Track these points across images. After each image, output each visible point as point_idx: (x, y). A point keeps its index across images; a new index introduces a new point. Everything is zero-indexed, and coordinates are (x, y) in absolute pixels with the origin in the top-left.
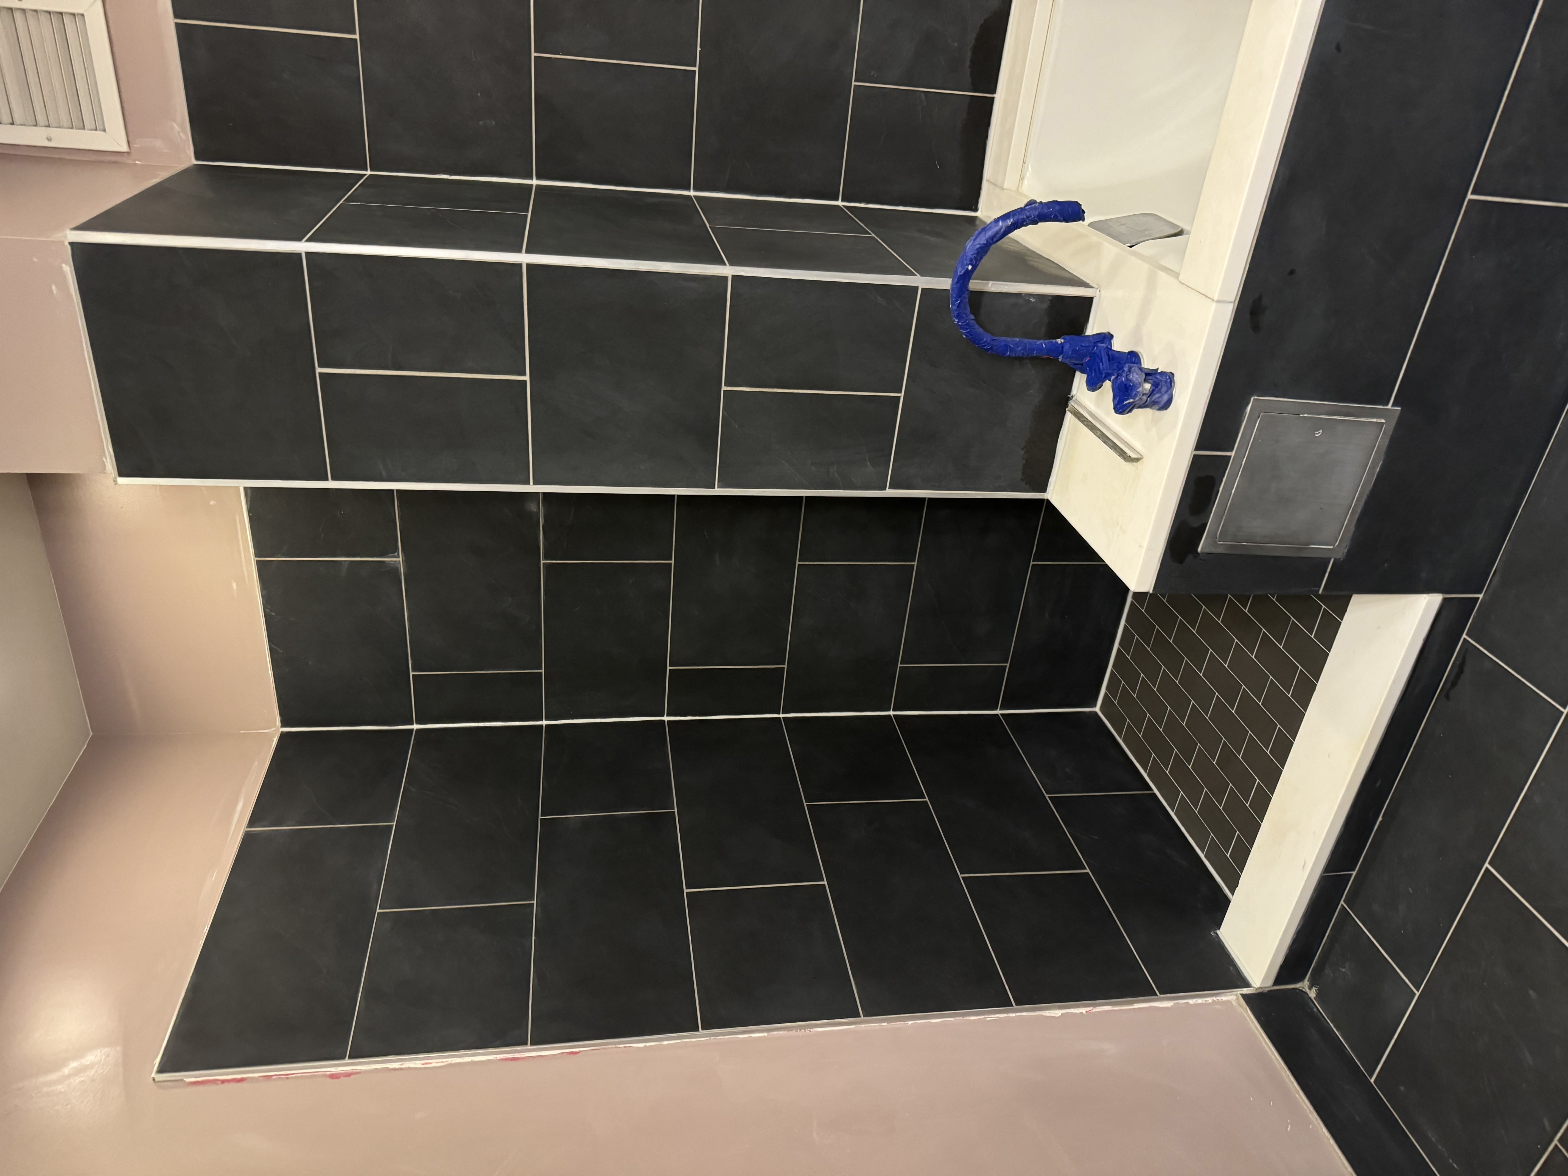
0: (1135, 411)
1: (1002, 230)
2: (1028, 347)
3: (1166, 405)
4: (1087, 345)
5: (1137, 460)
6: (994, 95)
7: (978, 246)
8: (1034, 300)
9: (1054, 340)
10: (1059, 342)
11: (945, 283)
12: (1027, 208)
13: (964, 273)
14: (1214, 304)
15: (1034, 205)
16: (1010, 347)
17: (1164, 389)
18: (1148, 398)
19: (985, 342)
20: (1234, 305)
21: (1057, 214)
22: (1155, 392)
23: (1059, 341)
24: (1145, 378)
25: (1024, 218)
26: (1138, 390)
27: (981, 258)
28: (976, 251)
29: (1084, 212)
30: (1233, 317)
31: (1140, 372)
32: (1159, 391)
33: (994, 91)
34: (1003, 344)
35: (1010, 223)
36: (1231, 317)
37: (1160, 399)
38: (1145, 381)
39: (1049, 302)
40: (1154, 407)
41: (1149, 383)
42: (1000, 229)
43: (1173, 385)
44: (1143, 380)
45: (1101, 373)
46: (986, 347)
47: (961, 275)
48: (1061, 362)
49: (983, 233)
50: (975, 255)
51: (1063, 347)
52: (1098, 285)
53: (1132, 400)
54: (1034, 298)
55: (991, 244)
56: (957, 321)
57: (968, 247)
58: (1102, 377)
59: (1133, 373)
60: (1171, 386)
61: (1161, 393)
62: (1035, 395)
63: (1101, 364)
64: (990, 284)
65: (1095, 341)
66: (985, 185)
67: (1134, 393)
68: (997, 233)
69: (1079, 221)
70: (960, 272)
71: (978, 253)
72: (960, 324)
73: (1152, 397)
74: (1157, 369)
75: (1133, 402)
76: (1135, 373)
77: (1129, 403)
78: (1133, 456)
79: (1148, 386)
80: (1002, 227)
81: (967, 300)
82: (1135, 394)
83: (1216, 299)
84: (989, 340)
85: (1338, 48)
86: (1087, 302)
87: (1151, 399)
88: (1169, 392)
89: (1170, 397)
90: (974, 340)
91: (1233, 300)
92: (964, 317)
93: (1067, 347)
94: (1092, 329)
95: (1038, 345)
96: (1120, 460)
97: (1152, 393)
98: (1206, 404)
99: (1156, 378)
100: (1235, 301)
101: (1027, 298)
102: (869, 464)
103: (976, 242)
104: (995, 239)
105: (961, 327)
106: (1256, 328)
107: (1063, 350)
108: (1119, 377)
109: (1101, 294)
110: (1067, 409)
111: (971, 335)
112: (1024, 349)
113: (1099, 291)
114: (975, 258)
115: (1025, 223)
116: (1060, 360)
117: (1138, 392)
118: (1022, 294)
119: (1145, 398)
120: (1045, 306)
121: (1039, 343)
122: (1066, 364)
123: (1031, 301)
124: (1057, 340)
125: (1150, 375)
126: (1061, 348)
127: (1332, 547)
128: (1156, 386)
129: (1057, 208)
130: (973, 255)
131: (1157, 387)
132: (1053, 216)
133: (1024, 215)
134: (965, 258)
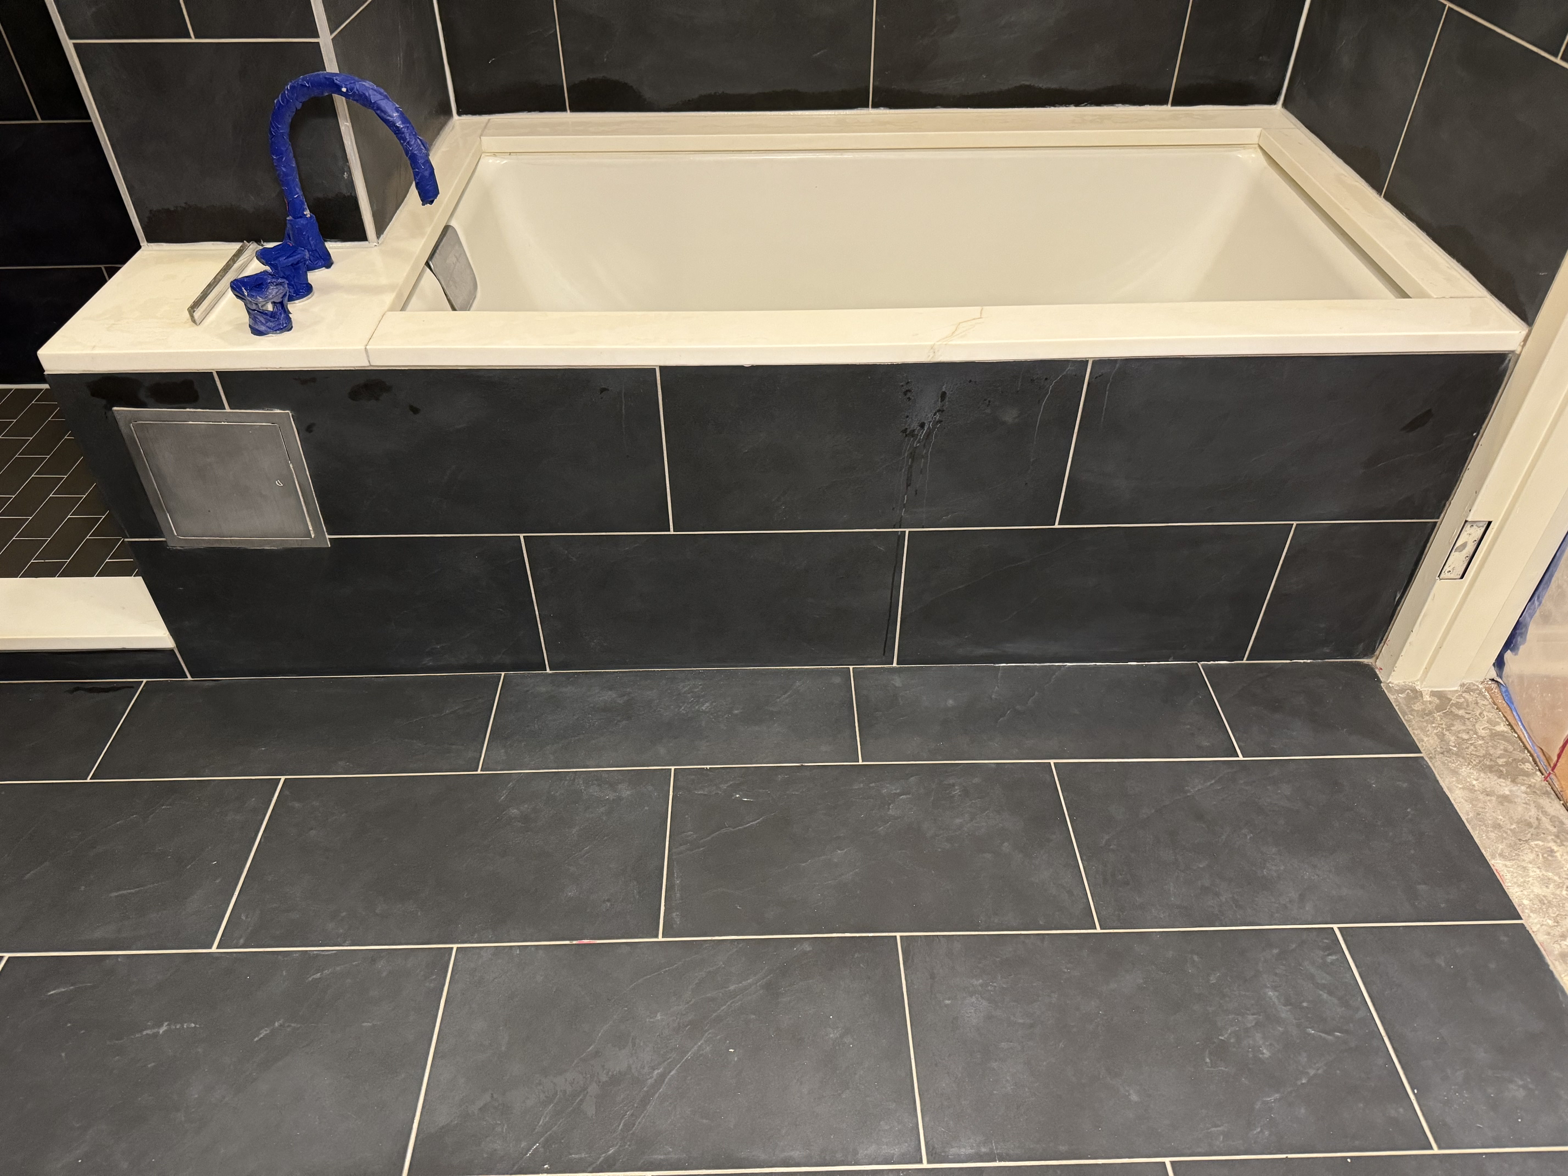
0: (241, 303)
1: (389, 118)
2: (289, 178)
3: (257, 332)
4: (312, 243)
5: (194, 321)
6: (569, 111)
7: (367, 94)
8: (346, 178)
9: (306, 206)
10: (305, 213)
11: (331, 64)
12: (418, 140)
13: (336, 84)
14: (363, 347)
15: (423, 147)
16: (282, 158)
17: (270, 324)
18: (257, 311)
19: (278, 128)
20: (368, 366)
21: (420, 175)
22: (264, 316)
23: (307, 213)
24: (277, 303)
25: (406, 139)
26: (258, 297)
27: (357, 101)
28: (361, 93)
29: (431, 202)
30: (356, 369)
31: (281, 296)
32: (267, 321)
33: (573, 110)
34: (283, 149)
35: (397, 124)
36: (357, 367)
37: (259, 324)
38: (274, 303)
39: (349, 194)
40: (251, 320)
41: (274, 308)
42: (389, 116)
43: (278, 332)
44: (272, 300)
45: (275, 259)
46: (271, 128)
47: (334, 81)
48: (286, 220)
49: (382, 97)
50: (357, 92)
51: (301, 217)
52: (383, 243)
53: (246, 294)
54: (348, 177)
55: (372, 108)
56: (287, 88)
57: (364, 83)
58: (271, 261)
59: (276, 288)
60: (276, 331)
61: (267, 322)
62: (250, 203)
63: (285, 258)
64: (347, 124)
65: (318, 250)
66: (485, 118)
67: (254, 294)
68: (385, 112)
69: (421, 200)
70: (336, 79)
71: (360, 96)
72: (286, 92)
73: (259, 315)
74: (291, 313)
75: (244, 295)
76: (277, 290)
77: (243, 292)
78: (197, 314)
79: (270, 307)
80: (392, 117)
81: (313, 95)
82: (254, 296)
83: (368, 347)
84: (281, 131)
85: (603, 390)
86: (360, 235)
87: (256, 314)
88: (269, 330)
89: (265, 333)
90: (277, 114)
91: (372, 364)
92: (293, 94)
93: (302, 221)
94: (333, 247)
95: (295, 189)
96: (190, 303)
97: (264, 313)
98: (267, 368)
99: (281, 314)
100: (371, 366)
101: (345, 169)
102: (94, 9)
103: (371, 92)
104: (378, 112)
105: (283, 95)
106: (355, 394)
107: (298, 218)
108: (270, 276)
109: (372, 247)
110: (245, 241)
111: (279, 108)
112: (286, 175)
113: (376, 246)
114: (355, 92)
115: (402, 142)
116: (288, 218)
117: (256, 298)
118: (348, 162)
119: (254, 307)
120: (345, 192)
121: (298, 190)
122: (285, 225)
123: (344, 174)
124: (308, 211)
125: (281, 306)
126: (299, 216)
127: (176, 534)
128: (273, 315)
129: (427, 173)
130: (357, 90)
131: (271, 317)
132: (417, 170)
133: (410, 138)
134: (352, 82)
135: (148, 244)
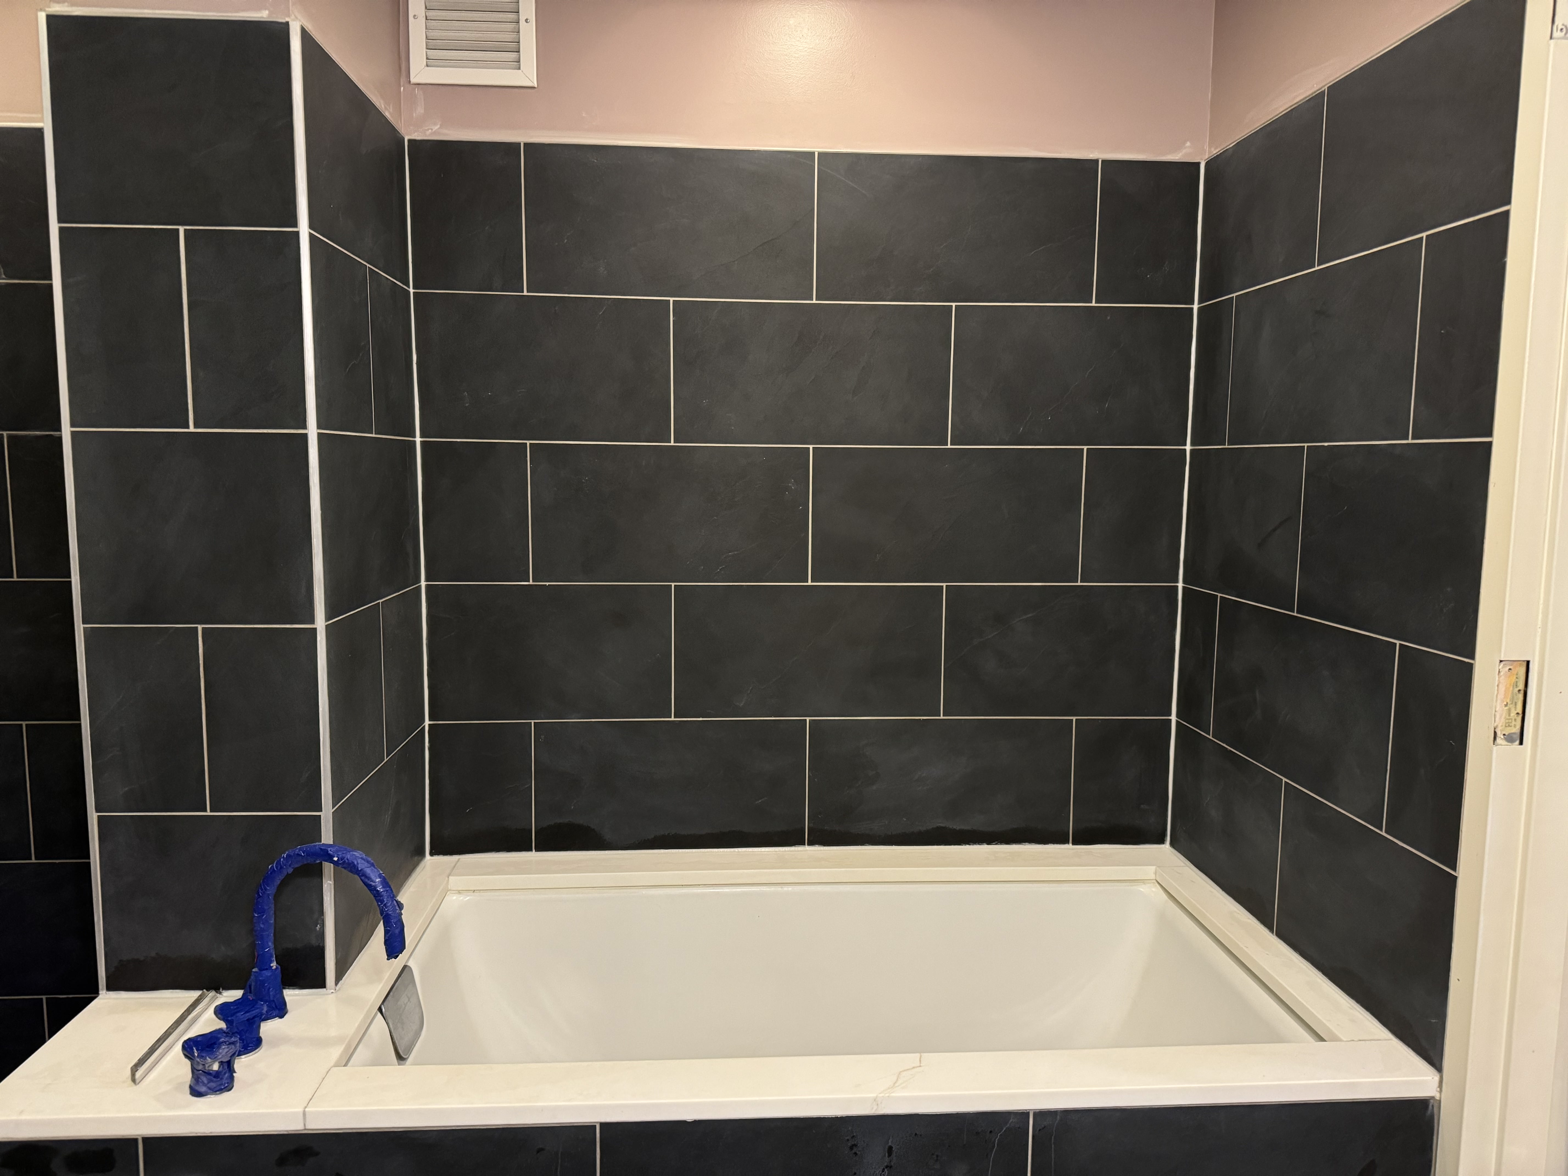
0: (187, 1063)
1: (371, 883)
2: (264, 933)
3: (195, 1092)
4: (271, 993)
5: (134, 1080)
6: (533, 850)
7: (356, 863)
8: (318, 930)
9: (274, 959)
10: (272, 965)
11: (327, 837)
12: (395, 902)
13: (329, 854)
14: (301, 1110)
15: (397, 908)
16: (263, 915)
17: (212, 1085)
18: (202, 1071)
19: (266, 889)
20: (302, 1130)
21: (391, 932)
22: (209, 1077)
23: (274, 965)
24: (224, 1062)
25: (384, 901)
26: (208, 1058)
27: (345, 868)
28: (350, 862)
29: (396, 957)
30: (289, 1133)
31: (230, 1055)
32: (210, 1081)
33: (537, 850)
34: (266, 908)
35: (378, 889)
36: (290, 1131)
37: (201, 1084)
38: (221, 1063)
39: (317, 944)
40: (193, 1080)
41: (219, 1067)
42: (372, 881)
43: (218, 1092)
44: (220, 1060)
45: (232, 1016)
46: (260, 890)
47: (328, 851)
48: (252, 971)
49: (369, 865)
50: (347, 861)
51: (267, 969)
52: (339, 990)
53: (196, 1055)
54: (320, 928)
55: (358, 875)
56: (284, 856)
57: (354, 853)
58: (228, 1017)
59: (228, 1048)
60: (216, 1091)
61: (208, 1083)
62: (219, 952)
63: (242, 1013)
64: (331, 882)
65: (276, 1001)
66: (455, 858)
67: (204, 1055)
68: (369, 878)
69: (387, 955)
70: (330, 850)
71: (349, 864)
72: (282, 860)
73: (203, 1076)
74: (235, 1072)
75: (194, 1056)
76: (227, 1050)
77: (194, 1053)
78: (138, 1074)
79: (216, 1067)
80: (375, 882)
81: (305, 863)
82: (203, 1056)
83: (306, 1109)
84: (268, 893)
85: (540, 1150)
86: (319, 983)
87: (201, 1074)
88: (209, 1091)
89: (204, 1094)
90: (268, 878)
91: (307, 1128)
92: (287, 862)
93: (267, 973)
94: (291, 995)
95: (268, 943)
96: (135, 1061)
97: (208, 1073)
98: (196, 1133)
99: (225, 1073)
100: (305, 1129)
101: (319, 922)
102: (126, 789)
103: (359, 861)
104: (363, 878)
105: (279, 862)
106: (282, 1161)
107: (264, 970)
108: (224, 1035)
109: (330, 994)
110: (204, 990)
111: (271, 873)
112: (263, 930)
113: (332, 992)
114: (345, 861)
115: (379, 903)
116: (254, 970)
117: (206, 1059)
118: (323, 915)
119: (200, 1067)
120: (314, 942)
121: (270, 944)
122: (250, 975)
123: (317, 926)
124: (275, 962)
125: (228, 1067)
126: (265, 968)
128: (217, 1075)
129: (397, 931)
130: (347, 859)
131: (214, 1077)
132: (389, 929)
133: (387, 900)
134: (344, 852)
135: (107, 992)
